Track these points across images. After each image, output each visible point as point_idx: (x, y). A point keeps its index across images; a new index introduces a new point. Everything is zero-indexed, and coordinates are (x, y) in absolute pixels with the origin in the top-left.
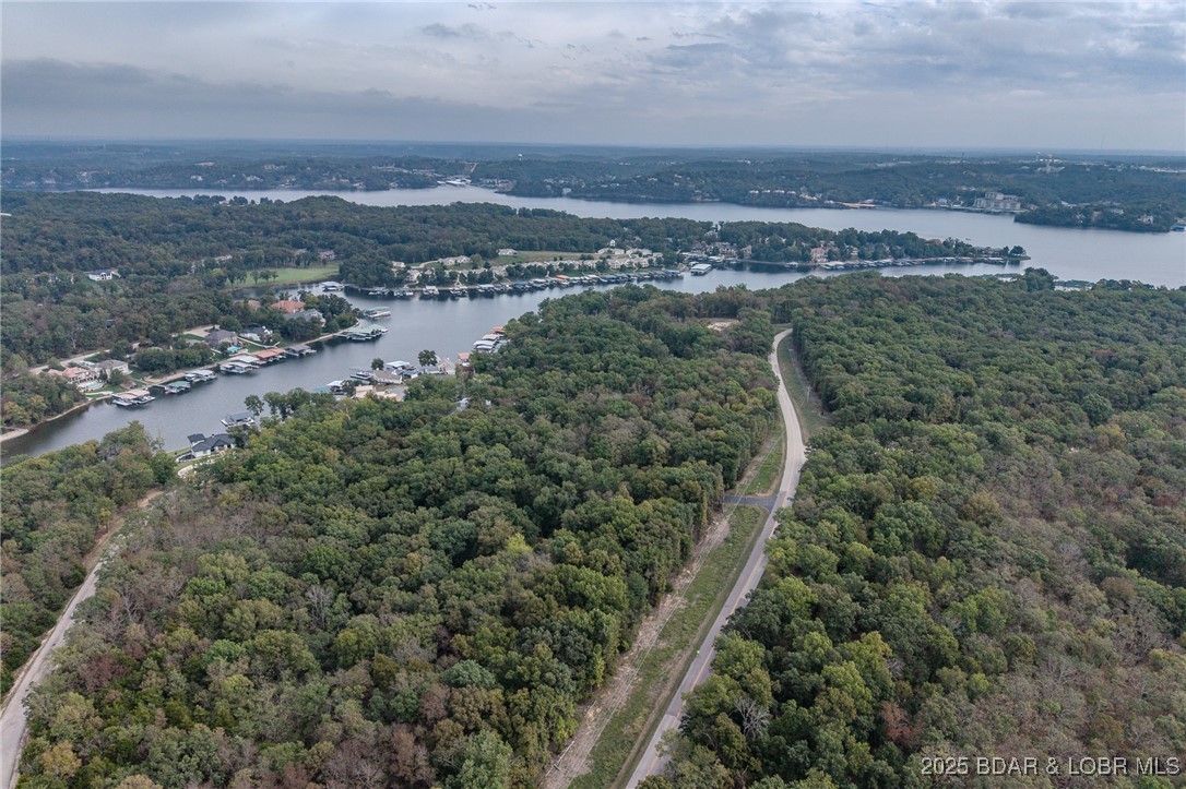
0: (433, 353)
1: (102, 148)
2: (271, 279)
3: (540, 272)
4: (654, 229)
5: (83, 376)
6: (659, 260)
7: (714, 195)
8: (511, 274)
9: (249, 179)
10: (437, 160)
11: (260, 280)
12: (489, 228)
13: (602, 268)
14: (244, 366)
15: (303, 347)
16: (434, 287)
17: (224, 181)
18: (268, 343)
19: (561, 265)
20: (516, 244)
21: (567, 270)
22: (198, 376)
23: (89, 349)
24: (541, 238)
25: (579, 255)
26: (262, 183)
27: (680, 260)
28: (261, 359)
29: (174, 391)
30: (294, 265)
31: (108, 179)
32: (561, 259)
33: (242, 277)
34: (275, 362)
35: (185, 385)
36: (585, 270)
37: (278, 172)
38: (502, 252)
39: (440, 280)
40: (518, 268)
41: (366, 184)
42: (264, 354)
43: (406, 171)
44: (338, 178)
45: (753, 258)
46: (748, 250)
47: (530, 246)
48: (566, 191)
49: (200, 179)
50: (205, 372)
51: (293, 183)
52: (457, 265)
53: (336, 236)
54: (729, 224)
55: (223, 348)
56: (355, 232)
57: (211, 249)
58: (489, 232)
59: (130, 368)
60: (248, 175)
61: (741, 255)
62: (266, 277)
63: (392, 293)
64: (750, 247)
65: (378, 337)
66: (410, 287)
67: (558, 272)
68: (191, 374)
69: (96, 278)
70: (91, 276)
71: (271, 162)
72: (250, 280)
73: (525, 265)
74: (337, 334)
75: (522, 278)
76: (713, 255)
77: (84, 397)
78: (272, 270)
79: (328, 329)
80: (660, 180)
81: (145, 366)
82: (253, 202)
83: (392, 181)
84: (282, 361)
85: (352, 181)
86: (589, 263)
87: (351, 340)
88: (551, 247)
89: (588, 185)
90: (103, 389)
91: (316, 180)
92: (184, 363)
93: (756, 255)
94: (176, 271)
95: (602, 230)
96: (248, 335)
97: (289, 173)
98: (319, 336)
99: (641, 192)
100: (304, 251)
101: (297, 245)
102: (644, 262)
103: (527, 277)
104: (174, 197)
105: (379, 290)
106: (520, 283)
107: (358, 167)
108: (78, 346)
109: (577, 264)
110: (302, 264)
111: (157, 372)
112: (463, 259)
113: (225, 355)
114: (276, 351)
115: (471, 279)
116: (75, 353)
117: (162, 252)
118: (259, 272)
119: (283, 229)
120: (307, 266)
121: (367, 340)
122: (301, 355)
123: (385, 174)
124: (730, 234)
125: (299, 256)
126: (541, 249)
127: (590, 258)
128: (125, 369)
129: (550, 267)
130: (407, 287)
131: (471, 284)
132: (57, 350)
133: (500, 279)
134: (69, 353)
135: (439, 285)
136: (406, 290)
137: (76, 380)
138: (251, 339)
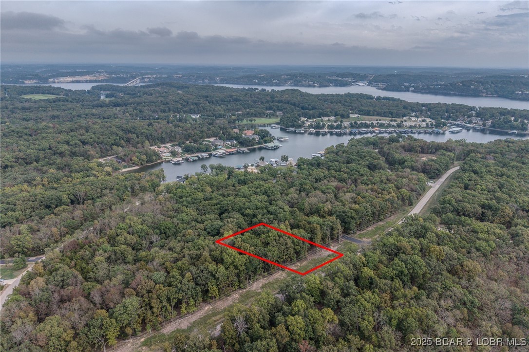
0: (287, 157)
1: (231, 68)
2: (253, 122)
3: (367, 126)
4: (438, 109)
5: (165, 151)
6: (432, 124)
7: (494, 93)
8: (352, 126)
9: (274, 81)
10: (356, 74)
11: (249, 122)
12: (353, 105)
13: (399, 126)
14: (219, 154)
15: (245, 149)
16: (313, 129)
17: (265, 82)
18: (233, 146)
19: (378, 123)
20: (362, 113)
21: (381, 126)
22: (202, 156)
23: (172, 141)
24: (374, 110)
25: (390, 119)
26: (278, 83)
27: (445, 124)
28: (228, 152)
29: (191, 160)
30: (265, 116)
31: (226, 80)
32: (380, 120)
33: (242, 120)
34: (233, 154)
35: (197, 158)
36: (389, 126)
37: (287, 79)
38: (351, 116)
39: (318, 127)
40: (356, 123)
41: (320, 84)
42: (229, 150)
43: (340, 79)
44: (309, 82)
45: (491, 127)
46: (489, 122)
47: (368, 113)
48: (412, 89)
49: (257, 81)
50: (205, 155)
51: (291, 83)
52: (329, 120)
53: (285, 106)
54: (484, 109)
55: (216, 146)
56: (294, 105)
57: (237, 108)
58: (352, 106)
59: (182, 150)
60: (274, 80)
61: (484, 125)
62: (251, 121)
63: (296, 131)
64: (491, 121)
65: (277, 148)
66: (305, 129)
67: (376, 126)
68: (200, 155)
69: (193, 117)
70: (192, 116)
71: (285, 75)
72: (245, 122)
73: (359, 122)
74: (262, 146)
75: (357, 128)
76: (468, 124)
77: (162, 159)
78: (254, 118)
79: (259, 143)
80: (463, 85)
81: (187, 150)
82: (268, 91)
83: (332, 83)
84: (236, 154)
85: (314, 83)
86: (393, 123)
87: (266, 149)
88: (379, 114)
89: (423, 86)
90: (170, 157)
91: (300, 82)
92: (199, 150)
93: (493, 125)
94: (220, 116)
95: (410, 108)
96: (228, 142)
97: (291, 79)
98: (254, 145)
99: (451, 90)
100: (271, 111)
101: (270, 109)
102: (424, 124)
103: (359, 127)
104: (240, 88)
105: (291, 129)
106: (354, 130)
107: (319, 77)
108: (169, 140)
109: (386, 123)
110: (269, 116)
111: (189, 152)
112: (333, 118)
113: (216, 149)
114: (234, 150)
115: (331, 127)
116: (168, 143)
117: (220, 109)
118: (249, 119)
119: (268, 102)
120: (270, 117)
121: (272, 149)
122: (243, 152)
123: (330, 80)
124: (482, 114)
125: (267, 113)
126: (373, 115)
127: (395, 121)
128: (180, 150)
129: (372, 123)
130: (303, 129)
131: (331, 129)
132: (163, 141)
133: (346, 127)
134: (166, 142)
135: (316, 129)
136: (302, 130)
137: (163, 152)
138: (229, 144)
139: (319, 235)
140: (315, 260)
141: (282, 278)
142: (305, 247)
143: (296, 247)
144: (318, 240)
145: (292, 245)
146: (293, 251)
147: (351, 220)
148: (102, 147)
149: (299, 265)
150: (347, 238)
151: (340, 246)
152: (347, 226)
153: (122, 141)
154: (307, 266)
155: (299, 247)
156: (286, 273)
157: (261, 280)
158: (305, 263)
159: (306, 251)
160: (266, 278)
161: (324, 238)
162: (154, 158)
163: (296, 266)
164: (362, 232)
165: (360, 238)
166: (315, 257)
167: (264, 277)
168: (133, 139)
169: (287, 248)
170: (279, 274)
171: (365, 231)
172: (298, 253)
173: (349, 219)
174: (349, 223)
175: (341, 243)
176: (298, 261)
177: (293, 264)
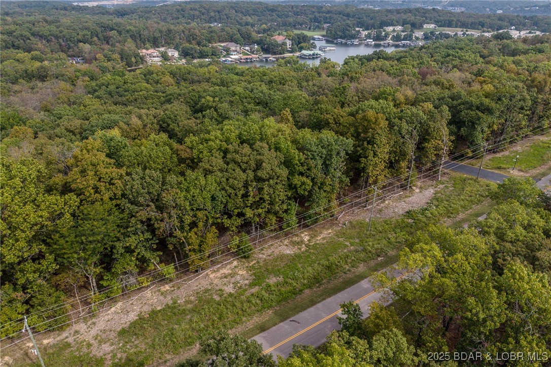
5: (155, 54)
15: (270, 57)
16: (372, 41)
23: (169, 44)
28: (243, 59)
38: (425, 26)
39: (378, 38)
40: (432, 34)
52: (394, 30)
59: (179, 55)
63: (347, 42)
70: (211, 25)
73: (437, 33)
74: (296, 54)
81: (187, 55)
84: (255, 61)
86: (486, 34)
96: (247, 48)
98: (284, 53)
101: (316, 21)
105: (339, 40)
108: (166, 43)
109: (476, 35)
111: (189, 58)
112: (399, 28)
115: (397, 38)
119: (313, 13)
122: (267, 60)
128: (176, 55)
130: (357, 40)
131: (397, 41)
132: (155, 44)
133: (417, 38)
134: (160, 45)
135: (376, 40)
136: (356, 42)
137: (151, 56)
138: (248, 51)
139: (384, 150)
140: (361, 225)
141: (229, 289)
142: (328, 181)
143: (297, 180)
144: (376, 166)
145: (284, 172)
146: (282, 193)
147: (480, 114)
148: (63, 43)
149: (306, 238)
150: (461, 169)
151: (441, 186)
152: (463, 131)
153: (95, 38)
154: (333, 246)
155: (309, 182)
156: (249, 269)
157: (148, 293)
158: (325, 234)
159: (334, 196)
160: (167, 287)
161: (398, 161)
162: (133, 59)
163: (294, 243)
164: (498, 155)
165: (499, 168)
166: (363, 216)
167: (162, 279)
168: (112, 37)
169: (259, 180)
170: (226, 271)
171: (506, 153)
172: (303, 200)
173: (473, 113)
174: (473, 125)
175: (445, 178)
176: (306, 226)
177: (286, 235)
